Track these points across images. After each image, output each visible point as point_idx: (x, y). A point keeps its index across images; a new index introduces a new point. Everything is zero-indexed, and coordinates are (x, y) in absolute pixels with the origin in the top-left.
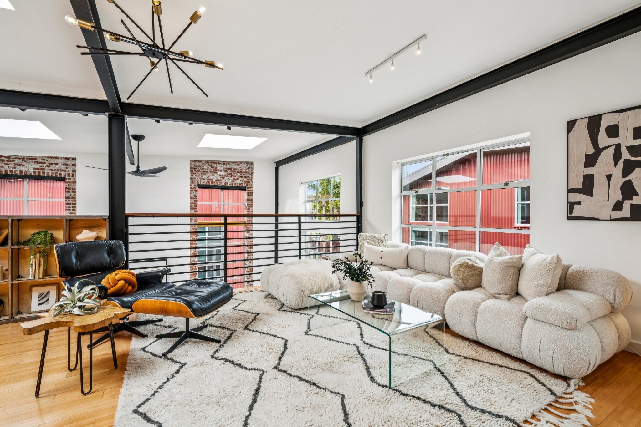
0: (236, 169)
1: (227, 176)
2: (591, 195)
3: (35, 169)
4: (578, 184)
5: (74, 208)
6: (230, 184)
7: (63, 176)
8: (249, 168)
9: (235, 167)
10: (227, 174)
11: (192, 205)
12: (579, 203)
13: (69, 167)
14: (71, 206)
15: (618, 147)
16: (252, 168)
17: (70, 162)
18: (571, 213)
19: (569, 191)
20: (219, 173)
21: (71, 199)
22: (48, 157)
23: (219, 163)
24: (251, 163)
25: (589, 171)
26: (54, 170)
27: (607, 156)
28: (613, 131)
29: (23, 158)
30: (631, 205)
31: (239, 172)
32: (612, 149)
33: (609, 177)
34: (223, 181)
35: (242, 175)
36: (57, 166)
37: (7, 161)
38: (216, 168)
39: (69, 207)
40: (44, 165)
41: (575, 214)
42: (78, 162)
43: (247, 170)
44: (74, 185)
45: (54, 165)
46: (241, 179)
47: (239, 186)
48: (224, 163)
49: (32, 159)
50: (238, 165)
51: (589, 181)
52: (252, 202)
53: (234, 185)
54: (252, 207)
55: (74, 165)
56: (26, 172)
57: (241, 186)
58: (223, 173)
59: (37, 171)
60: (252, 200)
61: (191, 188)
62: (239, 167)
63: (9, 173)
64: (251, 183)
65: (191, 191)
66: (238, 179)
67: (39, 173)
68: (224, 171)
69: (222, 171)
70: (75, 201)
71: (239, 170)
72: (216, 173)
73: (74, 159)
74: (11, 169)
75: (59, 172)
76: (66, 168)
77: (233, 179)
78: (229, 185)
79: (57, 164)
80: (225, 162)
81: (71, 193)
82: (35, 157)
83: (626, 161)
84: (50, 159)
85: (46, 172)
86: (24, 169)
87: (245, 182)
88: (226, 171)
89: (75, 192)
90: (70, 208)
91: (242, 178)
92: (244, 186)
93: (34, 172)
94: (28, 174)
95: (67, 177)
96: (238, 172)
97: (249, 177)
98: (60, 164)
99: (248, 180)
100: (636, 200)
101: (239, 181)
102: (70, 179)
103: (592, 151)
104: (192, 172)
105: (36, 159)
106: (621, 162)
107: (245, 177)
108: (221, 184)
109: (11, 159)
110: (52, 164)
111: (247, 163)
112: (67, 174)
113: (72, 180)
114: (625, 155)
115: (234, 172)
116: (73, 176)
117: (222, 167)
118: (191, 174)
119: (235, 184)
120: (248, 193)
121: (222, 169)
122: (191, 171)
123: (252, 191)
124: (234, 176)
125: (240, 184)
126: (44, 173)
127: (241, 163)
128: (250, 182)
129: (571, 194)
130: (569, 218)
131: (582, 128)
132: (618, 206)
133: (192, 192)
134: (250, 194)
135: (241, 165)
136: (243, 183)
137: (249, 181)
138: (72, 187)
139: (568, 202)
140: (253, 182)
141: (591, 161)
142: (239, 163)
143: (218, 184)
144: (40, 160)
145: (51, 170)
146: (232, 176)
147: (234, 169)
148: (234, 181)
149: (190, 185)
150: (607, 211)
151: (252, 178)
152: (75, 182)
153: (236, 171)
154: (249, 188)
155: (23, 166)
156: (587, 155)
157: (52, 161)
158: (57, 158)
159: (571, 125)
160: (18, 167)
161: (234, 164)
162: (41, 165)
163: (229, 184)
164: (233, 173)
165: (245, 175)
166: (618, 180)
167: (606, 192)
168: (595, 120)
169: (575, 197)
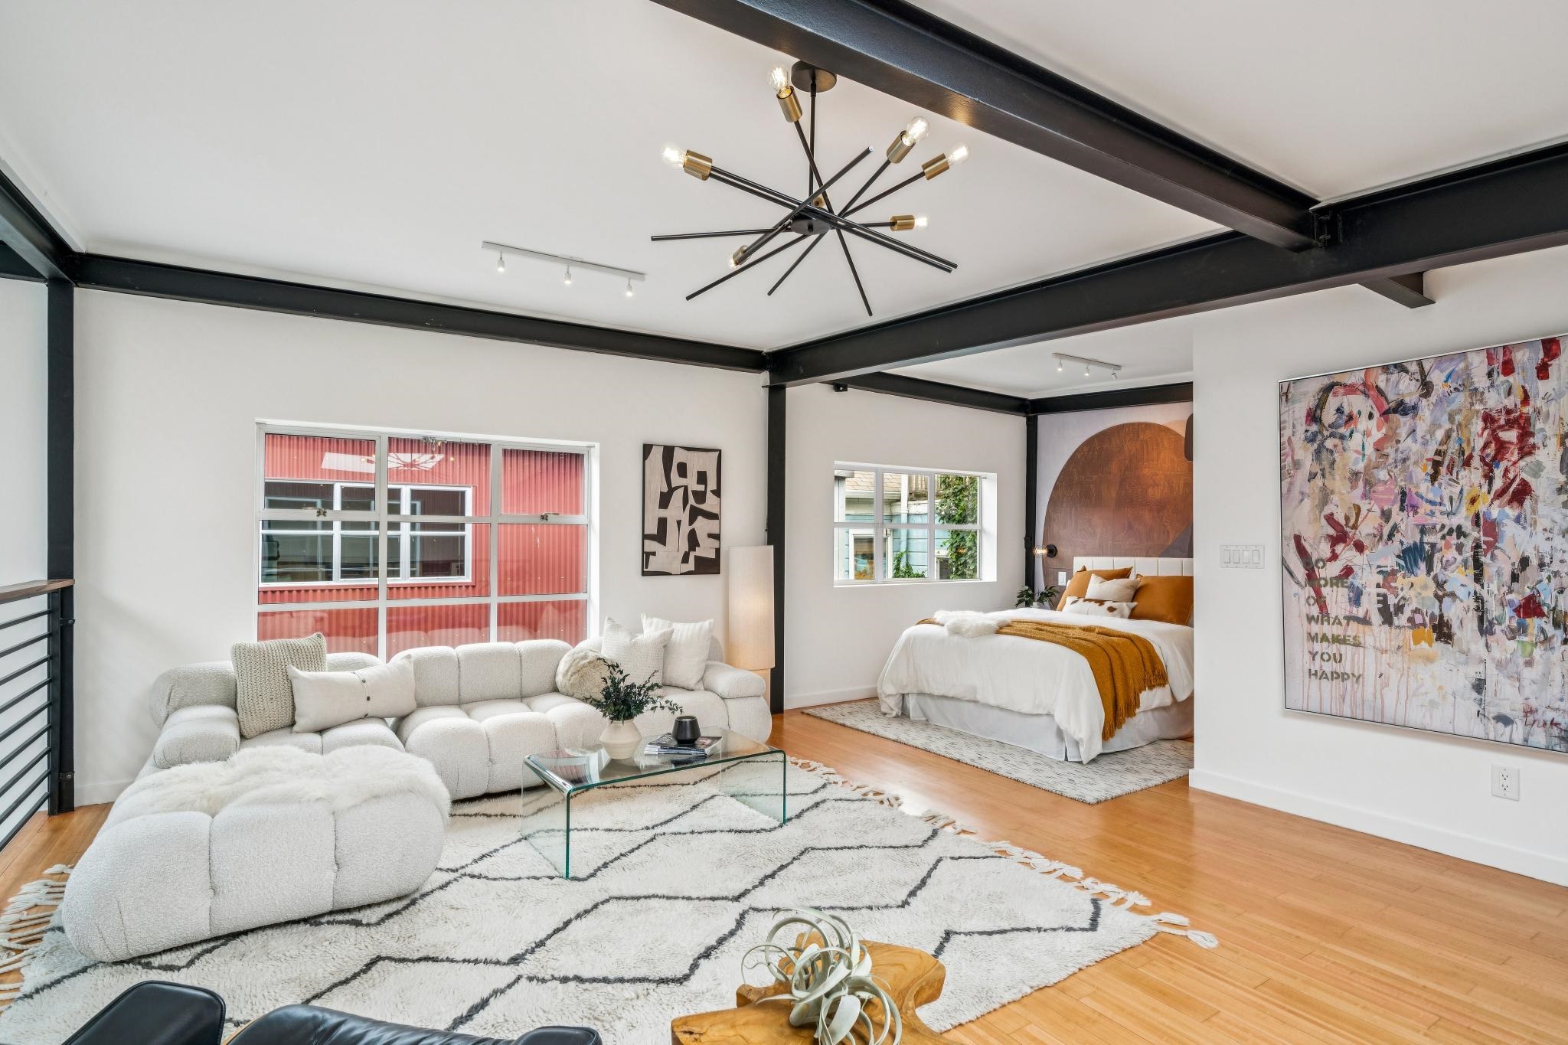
2: (664, 543)
4: (653, 529)
12: (654, 554)
15: (686, 488)
18: (647, 566)
19: (645, 537)
25: (663, 513)
27: (677, 497)
28: (683, 470)
30: (696, 557)
32: (682, 490)
33: (679, 523)
41: (650, 568)
51: (662, 523)
83: (692, 506)
100: (699, 552)
103: (665, 490)
106: (688, 507)
114: (692, 501)
129: (647, 542)
130: (644, 574)
131: (657, 455)
132: (685, 560)
139: (643, 552)
141: (665, 501)
150: (677, 566)
156: (662, 493)
159: (647, 449)
166: (686, 528)
167: (677, 540)
168: (668, 452)
169: (651, 546)
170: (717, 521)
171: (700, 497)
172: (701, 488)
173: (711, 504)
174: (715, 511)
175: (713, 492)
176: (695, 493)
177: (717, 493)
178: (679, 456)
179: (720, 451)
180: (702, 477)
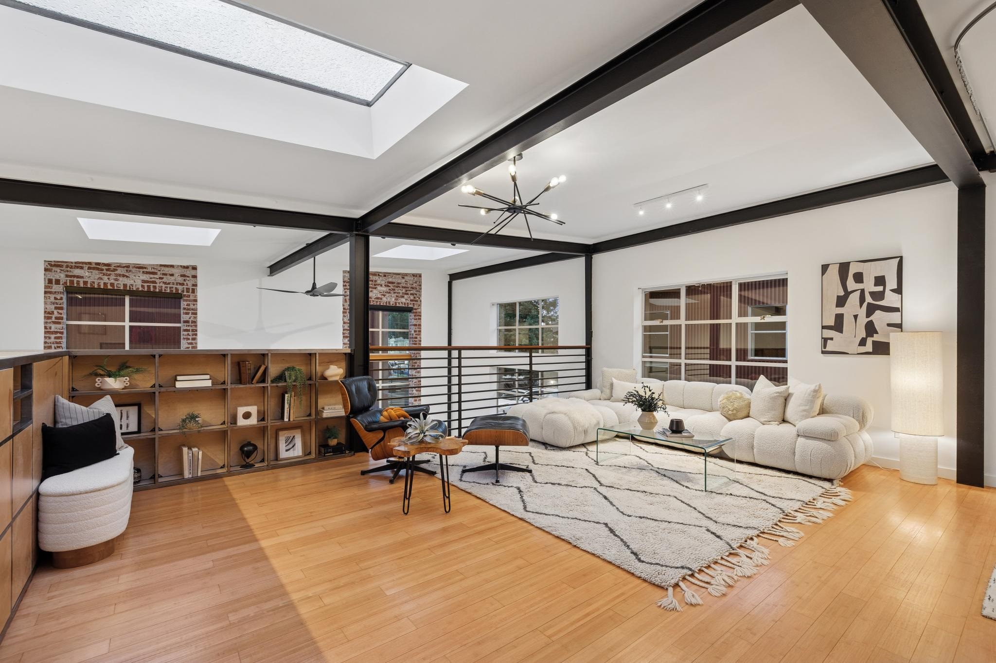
0: (401, 283)
1: (389, 293)
2: (841, 331)
3: (144, 281)
4: (832, 322)
5: (194, 337)
6: (393, 304)
7: (180, 292)
8: (416, 282)
9: (399, 281)
10: (390, 290)
11: (345, 332)
12: (832, 339)
13: (188, 279)
14: (190, 333)
15: (863, 291)
16: (420, 282)
17: (190, 273)
18: (825, 347)
19: (823, 327)
20: (379, 288)
21: (190, 324)
22: (161, 265)
23: (379, 275)
24: (418, 276)
25: (840, 310)
26: (169, 284)
27: (854, 298)
28: (859, 278)
29: (128, 267)
30: (873, 342)
31: (404, 287)
32: (858, 293)
33: (856, 317)
34: (384, 299)
35: (408, 292)
36: (173, 278)
37: (107, 270)
38: (376, 281)
39: (188, 335)
40: (156, 276)
41: (828, 349)
42: (200, 273)
43: (414, 285)
44: (194, 305)
45: (168, 276)
46: (406, 296)
47: (403, 306)
48: (385, 275)
49: (140, 267)
50: (403, 278)
51: (839, 318)
52: (420, 328)
53: (398, 305)
54: (420, 334)
55: (195, 277)
56: (132, 285)
57: (406, 306)
58: (384, 289)
59: (146, 285)
60: (420, 325)
61: (344, 309)
62: (403, 281)
63: (109, 287)
64: (419, 303)
65: (343, 312)
66: (403, 297)
67: (149, 287)
68: (385, 286)
69: (383, 285)
70: (196, 326)
71: (404, 285)
72: (376, 288)
73: (195, 268)
74: (112, 281)
75: (175, 286)
76: (185, 280)
77: (397, 296)
78: (391, 305)
79: (172, 275)
80: (387, 273)
81: (190, 315)
82: (143, 265)
83: (869, 304)
84: (163, 268)
85: (157, 285)
86: (128, 282)
87: (411, 301)
88: (388, 286)
89: (196, 314)
90: (189, 337)
91: (408, 296)
92: (410, 306)
93: (142, 286)
94: (134, 289)
95: (185, 293)
96: (402, 287)
97: (416, 294)
98: (176, 275)
99: (414, 298)
100: (876, 338)
101: (403, 300)
102: (189, 296)
103: (842, 293)
104: (345, 287)
105: (145, 268)
106: (865, 305)
107: (411, 294)
108: (382, 304)
109: (112, 268)
110: (165, 274)
111: (414, 275)
112: (185, 289)
113: (192, 298)
114: (869, 299)
115: (397, 287)
116: (193, 291)
117: (383, 280)
118: (345, 289)
119: (399, 303)
120: (415, 316)
121: (383, 283)
122: (343, 286)
123: (420, 312)
124: (398, 293)
125: (405, 303)
126: (155, 287)
127: (406, 275)
128: (417, 301)
129: (825, 331)
130: (823, 352)
131: (833, 272)
132: (863, 343)
133: (346, 315)
134: (417, 317)
135: (406, 278)
136: (409, 302)
137: (417, 299)
138: (192, 307)
139: (822, 338)
140: (421, 301)
141: (841, 301)
142: (403, 276)
143: (378, 303)
144: (150, 270)
145: (165, 283)
146: (395, 293)
147: (398, 283)
148: (397, 300)
149: (343, 306)
150: (855, 348)
151: (420, 295)
152: (196, 301)
153: (400, 285)
154: (416, 309)
155: (127, 277)
156: (838, 297)
157: (167, 270)
158: (172, 266)
159: (825, 268)
160: (121, 279)
161: (398, 276)
162: (152, 276)
163: (391, 303)
164: (396, 289)
165: (412, 292)
166: (863, 320)
167: (854, 331)
168: (844, 268)
169: (828, 333)
170: (899, 314)
171: (880, 296)
172: (880, 288)
173: (890, 299)
174: (898, 305)
175: (893, 291)
176: (872, 294)
177: (899, 290)
178: (853, 270)
179: (901, 257)
180: (880, 281)
